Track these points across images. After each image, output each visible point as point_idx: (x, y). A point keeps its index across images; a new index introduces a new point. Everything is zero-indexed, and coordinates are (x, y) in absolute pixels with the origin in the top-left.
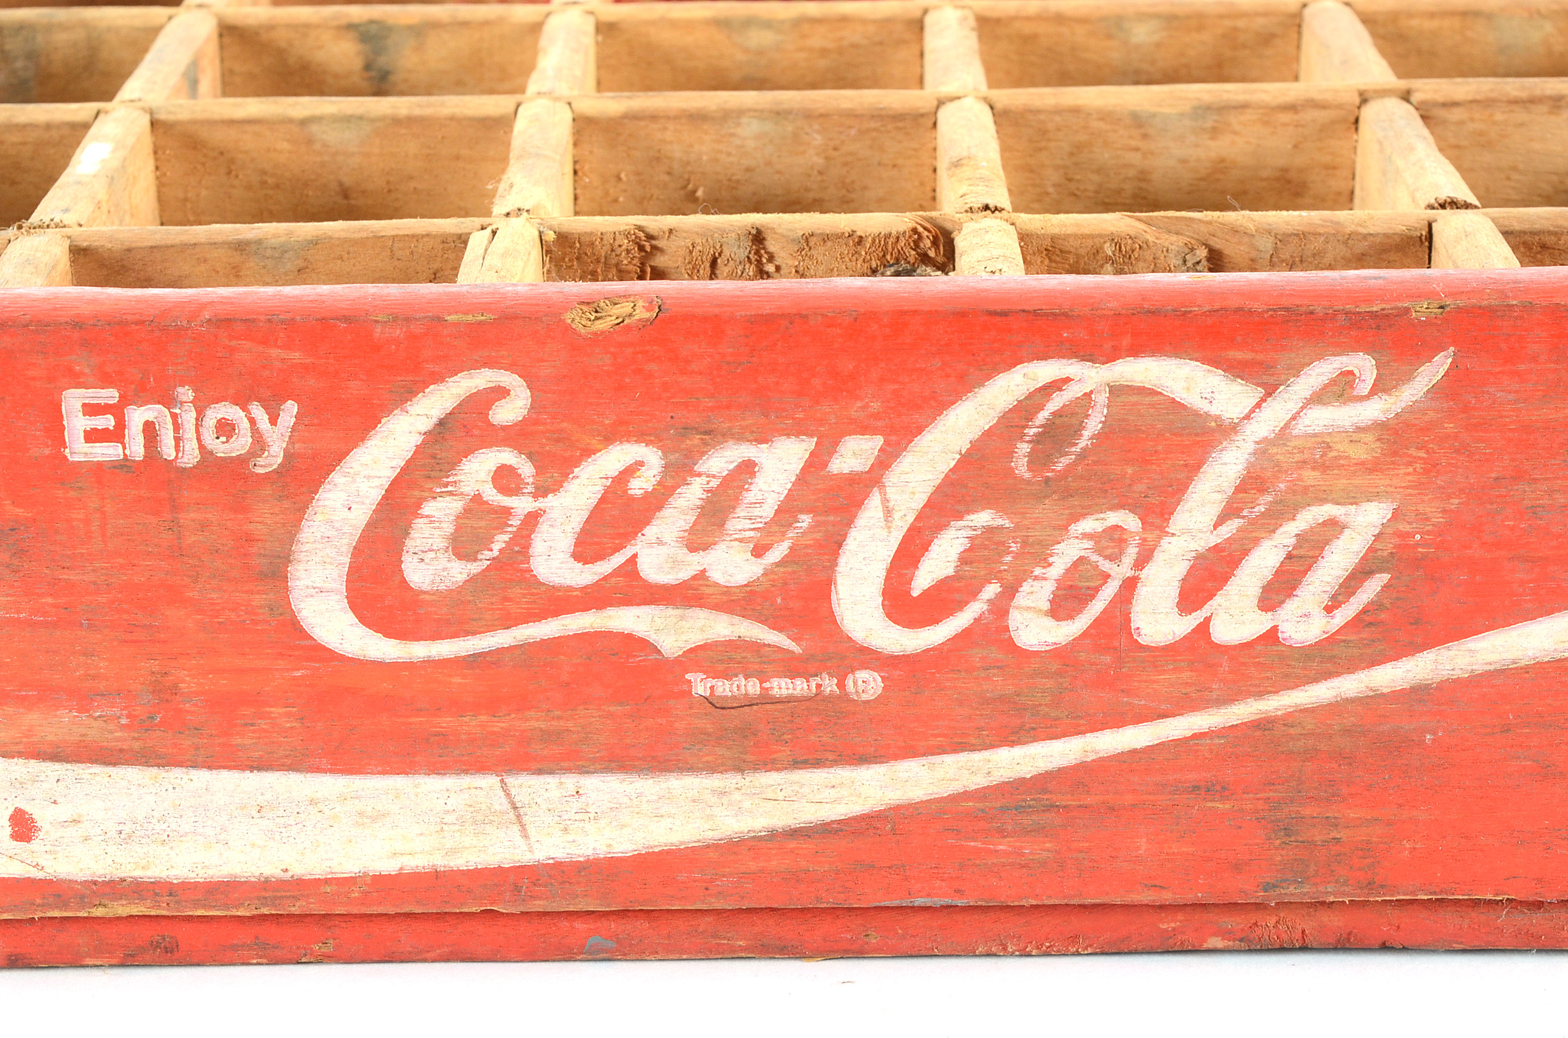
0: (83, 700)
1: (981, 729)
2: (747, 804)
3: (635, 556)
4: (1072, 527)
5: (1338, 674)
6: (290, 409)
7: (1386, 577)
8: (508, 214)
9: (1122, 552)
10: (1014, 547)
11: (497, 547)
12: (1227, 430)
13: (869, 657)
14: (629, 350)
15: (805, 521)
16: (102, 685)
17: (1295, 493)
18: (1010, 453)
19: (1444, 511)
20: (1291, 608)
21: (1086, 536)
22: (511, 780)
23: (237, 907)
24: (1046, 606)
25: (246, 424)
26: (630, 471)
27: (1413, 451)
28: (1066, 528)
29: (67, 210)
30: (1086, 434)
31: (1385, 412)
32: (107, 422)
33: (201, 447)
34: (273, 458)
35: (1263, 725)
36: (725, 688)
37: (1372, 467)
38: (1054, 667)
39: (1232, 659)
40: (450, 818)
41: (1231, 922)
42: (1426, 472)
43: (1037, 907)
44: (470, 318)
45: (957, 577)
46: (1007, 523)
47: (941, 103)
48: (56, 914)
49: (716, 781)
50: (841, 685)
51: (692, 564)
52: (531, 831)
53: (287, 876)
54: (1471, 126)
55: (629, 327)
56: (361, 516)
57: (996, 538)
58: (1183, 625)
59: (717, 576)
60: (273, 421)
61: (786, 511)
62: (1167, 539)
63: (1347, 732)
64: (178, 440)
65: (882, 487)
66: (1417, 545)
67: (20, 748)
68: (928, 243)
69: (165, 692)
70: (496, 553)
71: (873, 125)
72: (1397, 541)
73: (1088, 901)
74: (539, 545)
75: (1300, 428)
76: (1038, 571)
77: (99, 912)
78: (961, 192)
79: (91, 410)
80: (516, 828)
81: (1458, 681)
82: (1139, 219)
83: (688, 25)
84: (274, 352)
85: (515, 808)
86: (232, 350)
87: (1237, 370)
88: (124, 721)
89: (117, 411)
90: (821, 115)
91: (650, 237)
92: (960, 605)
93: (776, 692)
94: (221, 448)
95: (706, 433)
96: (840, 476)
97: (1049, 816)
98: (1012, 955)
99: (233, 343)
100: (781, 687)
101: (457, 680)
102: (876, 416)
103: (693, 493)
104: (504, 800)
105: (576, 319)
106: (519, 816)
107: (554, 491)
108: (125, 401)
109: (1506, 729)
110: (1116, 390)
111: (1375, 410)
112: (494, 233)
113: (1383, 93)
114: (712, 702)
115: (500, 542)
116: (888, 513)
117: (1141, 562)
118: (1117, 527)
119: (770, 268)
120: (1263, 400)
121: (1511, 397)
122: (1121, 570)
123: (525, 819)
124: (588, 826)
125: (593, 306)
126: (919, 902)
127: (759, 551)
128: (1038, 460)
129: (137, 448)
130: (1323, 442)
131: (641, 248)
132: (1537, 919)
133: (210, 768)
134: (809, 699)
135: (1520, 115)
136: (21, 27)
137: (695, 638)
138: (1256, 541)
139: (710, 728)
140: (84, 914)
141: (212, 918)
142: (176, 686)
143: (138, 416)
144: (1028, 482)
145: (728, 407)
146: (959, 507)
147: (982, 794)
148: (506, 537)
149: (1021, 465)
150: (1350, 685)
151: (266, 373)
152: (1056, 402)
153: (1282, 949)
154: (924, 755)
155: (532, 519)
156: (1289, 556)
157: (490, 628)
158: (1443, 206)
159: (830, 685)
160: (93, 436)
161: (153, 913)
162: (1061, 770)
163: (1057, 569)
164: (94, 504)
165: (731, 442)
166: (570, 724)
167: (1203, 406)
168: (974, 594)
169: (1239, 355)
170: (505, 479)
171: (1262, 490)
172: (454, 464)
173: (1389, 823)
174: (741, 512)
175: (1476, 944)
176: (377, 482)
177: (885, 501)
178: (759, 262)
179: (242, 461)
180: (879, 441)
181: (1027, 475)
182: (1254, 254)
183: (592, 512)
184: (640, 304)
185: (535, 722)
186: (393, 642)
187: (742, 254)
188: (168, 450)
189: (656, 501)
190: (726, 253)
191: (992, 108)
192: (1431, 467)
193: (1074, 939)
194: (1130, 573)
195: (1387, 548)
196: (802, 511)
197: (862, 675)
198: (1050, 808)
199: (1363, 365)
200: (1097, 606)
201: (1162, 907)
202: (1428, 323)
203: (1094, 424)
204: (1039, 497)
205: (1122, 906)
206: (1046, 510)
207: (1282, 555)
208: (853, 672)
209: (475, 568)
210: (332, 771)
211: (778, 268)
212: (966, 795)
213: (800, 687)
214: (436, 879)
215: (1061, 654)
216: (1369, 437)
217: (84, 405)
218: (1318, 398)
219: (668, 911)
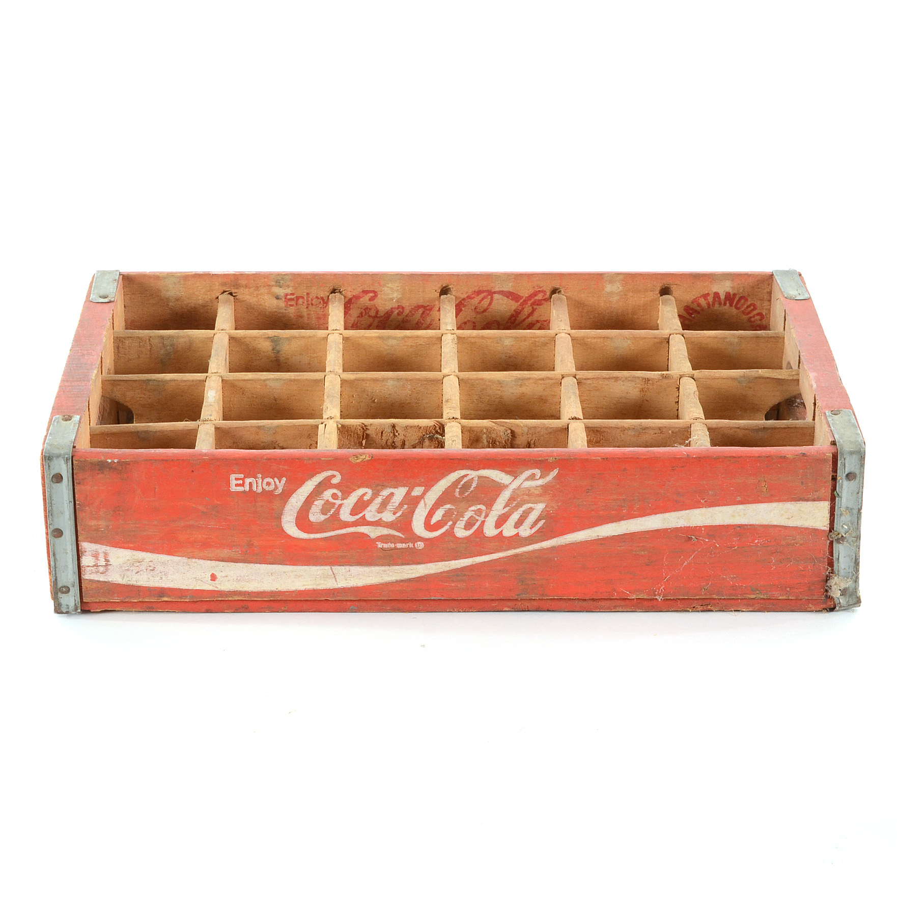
0: (230, 547)
1: (448, 556)
2: (390, 574)
3: (365, 514)
4: (469, 509)
5: (534, 544)
6: (284, 479)
7: (544, 521)
8: (328, 418)
9: (481, 514)
10: (455, 513)
11: (332, 512)
12: (506, 486)
13: (421, 539)
14: (364, 467)
15: (406, 507)
16: (235, 544)
17: (522, 501)
18: (455, 492)
19: (558, 506)
20: (522, 528)
21: (472, 511)
22: (333, 567)
23: (265, 598)
24: (463, 527)
25: (273, 483)
26: (364, 495)
27: (550, 492)
28: (468, 509)
29: (211, 415)
30: (472, 487)
31: (543, 482)
32: (241, 482)
33: (262, 488)
34: (280, 490)
35: (516, 555)
36: (386, 546)
37: (540, 495)
38: (465, 542)
39: (508, 540)
40: (318, 577)
41: (509, 604)
42: (553, 497)
43: (462, 600)
44: (327, 459)
45: (442, 520)
46: (454, 508)
47: (444, 377)
48: (220, 599)
49: (383, 568)
50: (414, 545)
51: (378, 516)
52: (338, 580)
53: (277, 590)
54: (593, 385)
55: (365, 461)
56: (300, 504)
57: (451, 511)
58: (496, 532)
59: (384, 519)
60: (280, 482)
61: (401, 504)
62: (492, 512)
63: (536, 557)
64: (257, 486)
65: (424, 499)
66: (551, 513)
67: (214, 558)
68: (438, 428)
69: (250, 545)
70: (331, 513)
71: (425, 383)
72: (546, 512)
73: (474, 598)
74: (342, 512)
75: (523, 486)
76: (461, 519)
77: (230, 599)
78: (447, 412)
79: (237, 479)
80: (334, 579)
81: (562, 545)
82: (493, 422)
83: (371, 338)
84: (281, 466)
85: (334, 574)
86: (271, 466)
87: (507, 473)
88: (240, 552)
89: (243, 479)
90: (410, 380)
91: (365, 426)
92: (443, 527)
93: (398, 547)
94: (267, 488)
95: (382, 486)
96: (414, 496)
97: (464, 577)
98: (456, 612)
99: (271, 464)
100: (399, 546)
101: (321, 543)
102: (423, 482)
103: (379, 500)
104: (331, 572)
105: (352, 459)
106: (335, 576)
107: (346, 499)
108: (245, 477)
109: (574, 557)
110: (479, 477)
111: (540, 482)
112: (325, 425)
113: (569, 375)
114: (382, 549)
115: (333, 511)
116: (425, 505)
117: (486, 517)
118: (480, 509)
119: (397, 434)
120: (514, 480)
121: (572, 479)
122: (481, 519)
123: (336, 577)
124: (352, 579)
125: (356, 456)
126: (432, 598)
127: (394, 514)
128: (461, 493)
129: (247, 488)
130: (528, 489)
131: (363, 429)
132: (584, 603)
133: (260, 564)
134: (406, 548)
135: (606, 382)
136: (169, 337)
137: (379, 534)
138: (513, 512)
139: (382, 555)
140: (227, 599)
141: (258, 600)
142: (253, 544)
143: (248, 481)
144: (459, 498)
145: (388, 480)
146: (442, 504)
147: (448, 572)
148: (334, 510)
149: (457, 494)
150: (537, 546)
151: (279, 471)
152: (465, 480)
153: (523, 611)
154: (434, 562)
155: (340, 505)
156: (521, 516)
157: (330, 531)
158: (573, 419)
159: (411, 545)
160: (237, 485)
161: (244, 599)
162: (467, 566)
163: (466, 518)
164: (236, 501)
165: (388, 488)
166: (348, 554)
167: (500, 481)
168: (446, 524)
169: (508, 469)
170: (334, 496)
171: (514, 501)
172: (322, 493)
173: (547, 580)
174: (390, 504)
175: (570, 610)
176: (304, 497)
177: (425, 502)
178: (394, 432)
179: (272, 491)
180: (424, 488)
181: (459, 496)
182: (523, 432)
183: (355, 504)
184: (367, 456)
185: (340, 553)
186: (306, 534)
187: (390, 431)
188: (255, 489)
189: (370, 502)
190: (385, 430)
191: (458, 378)
192: (554, 496)
193: (471, 608)
194: (483, 520)
195: (544, 514)
196: (405, 504)
197: (419, 543)
198: (465, 575)
199: (537, 472)
200: (476, 527)
201: (493, 600)
202: (552, 462)
203: (474, 485)
204: (462, 502)
205: (483, 600)
206: (463, 505)
207: (519, 516)
208: (417, 542)
209: (326, 517)
210: (289, 565)
211: (399, 434)
212: (444, 572)
213: (404, 546)
214: (314, 592)
215: (467, 539)
216: (539, 488)
217: (235, 478)
218: (527, 479)
219: (371, 600)
